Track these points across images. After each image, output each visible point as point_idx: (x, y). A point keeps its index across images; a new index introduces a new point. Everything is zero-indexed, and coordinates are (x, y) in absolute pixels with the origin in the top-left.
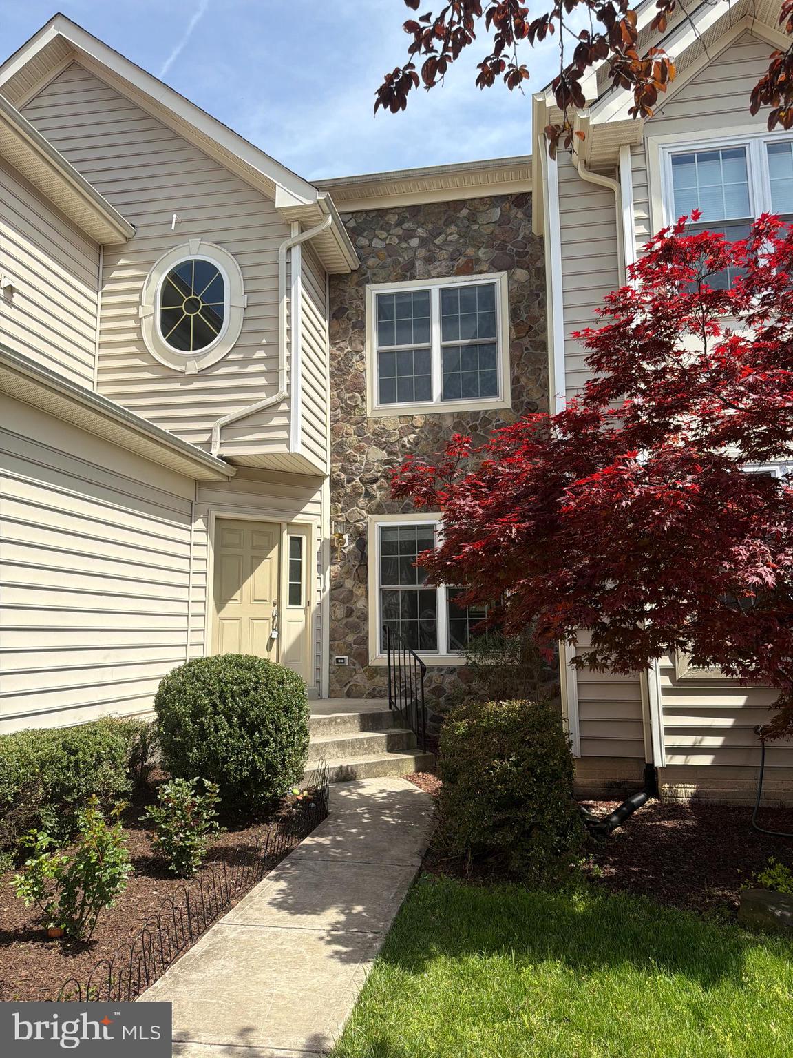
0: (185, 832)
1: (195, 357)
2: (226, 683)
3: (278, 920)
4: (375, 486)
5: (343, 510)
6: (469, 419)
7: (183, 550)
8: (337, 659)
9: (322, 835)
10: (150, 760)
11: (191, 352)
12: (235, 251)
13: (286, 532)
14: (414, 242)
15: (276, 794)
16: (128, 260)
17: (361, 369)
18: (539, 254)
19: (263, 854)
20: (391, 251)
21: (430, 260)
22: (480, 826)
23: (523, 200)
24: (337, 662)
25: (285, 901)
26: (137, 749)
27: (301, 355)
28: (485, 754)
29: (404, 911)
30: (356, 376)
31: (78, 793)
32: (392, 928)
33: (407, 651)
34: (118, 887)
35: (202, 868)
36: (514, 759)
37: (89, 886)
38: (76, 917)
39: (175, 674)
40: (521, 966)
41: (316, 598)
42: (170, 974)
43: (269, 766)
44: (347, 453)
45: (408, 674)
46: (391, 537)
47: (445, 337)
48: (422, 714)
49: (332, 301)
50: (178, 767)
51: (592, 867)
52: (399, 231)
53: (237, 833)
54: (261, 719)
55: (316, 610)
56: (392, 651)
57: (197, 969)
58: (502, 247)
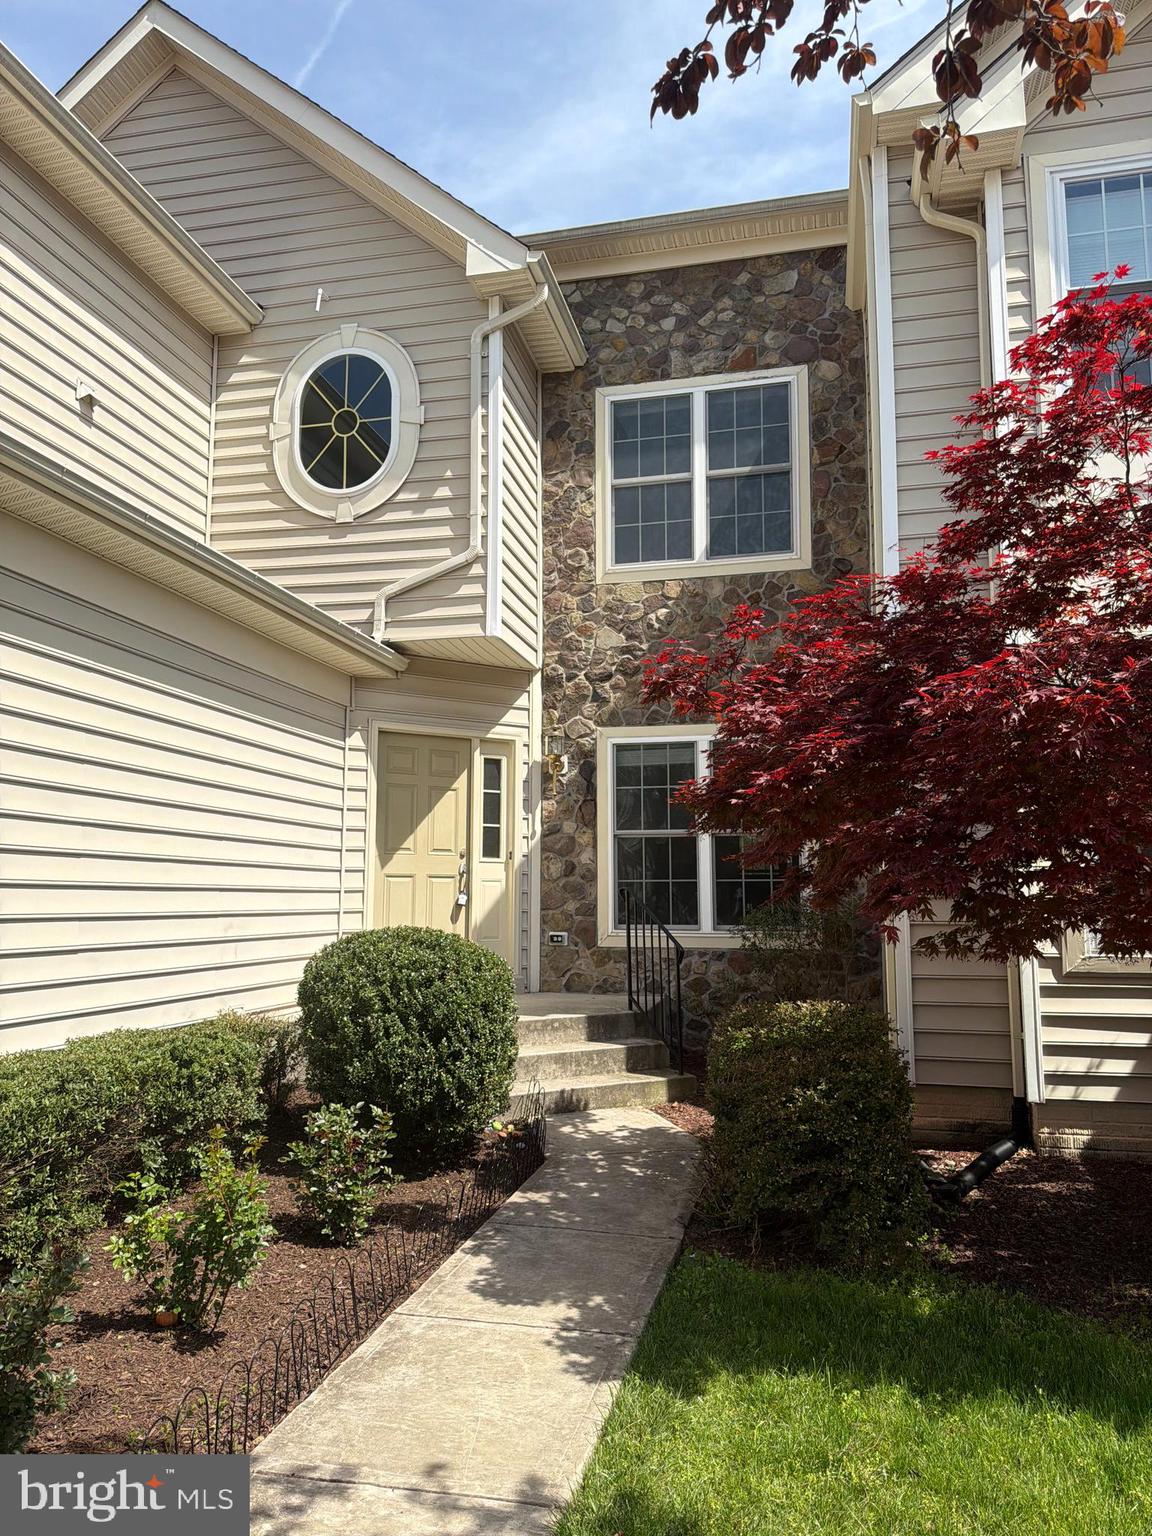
0: (344, 1181)
1: (349, 497)
2: (400, 968)
3: (481, 1311)
4: (607, 685)
5: (561, 720)
6: (748, 586)
7: (334, 777)
8: (552, 937)
9: (538, 1189)
10: (291, 1077)
11: (345, 490)
12: (407, 341)
13: (478, 751)
14: (668, 324)
15: (470, 1128)
16: (256, 356)
17: (588, 513)
18: (856, 338)
19: (455, 1215)
20: (633, 336)
21: (691, 349)
22: (772, 1184)
23: (832, 258)
24: (552, 940)
25: (491, 1285)
26: (272, 1060)
27: (502, 492)
28: (781, 1080)
29: (663, 1304)
30: (581, 524)
31: (193, 1121)
32: (646, 1327)
33: (655, 926)
34: (255, 1257)
35: (367, 1233)
36: (823, 1087)
37: (213, 1254)
38: (194, 1298)
39: (327, 954)
40: (840, 1391)
41: (521, 848)
42: (329, 1385)
43: (462, 1088)
44: (567, 636)
45: (656, 960)
46: (630, 761)
47: (713, 464)
48: (676, 1017)
49: (546, 413)
50: (332, 1087)
51: (937, 1247)
52: (645, 307)
53: (415, 1184)
54: (450, 1021)
55: (522, 865)
56: (632, 926)
57: (368, 1379)
58: (800, 329)
